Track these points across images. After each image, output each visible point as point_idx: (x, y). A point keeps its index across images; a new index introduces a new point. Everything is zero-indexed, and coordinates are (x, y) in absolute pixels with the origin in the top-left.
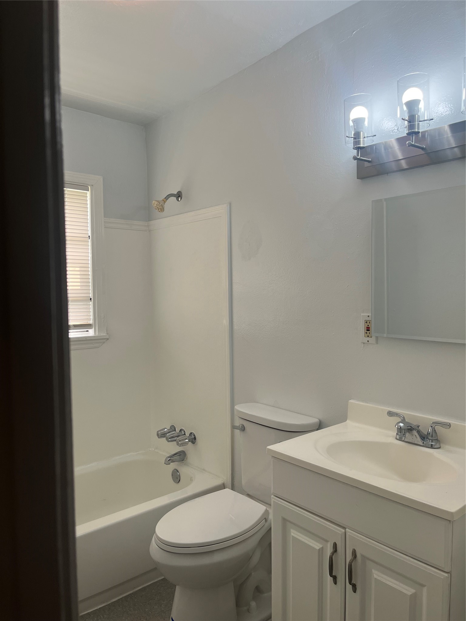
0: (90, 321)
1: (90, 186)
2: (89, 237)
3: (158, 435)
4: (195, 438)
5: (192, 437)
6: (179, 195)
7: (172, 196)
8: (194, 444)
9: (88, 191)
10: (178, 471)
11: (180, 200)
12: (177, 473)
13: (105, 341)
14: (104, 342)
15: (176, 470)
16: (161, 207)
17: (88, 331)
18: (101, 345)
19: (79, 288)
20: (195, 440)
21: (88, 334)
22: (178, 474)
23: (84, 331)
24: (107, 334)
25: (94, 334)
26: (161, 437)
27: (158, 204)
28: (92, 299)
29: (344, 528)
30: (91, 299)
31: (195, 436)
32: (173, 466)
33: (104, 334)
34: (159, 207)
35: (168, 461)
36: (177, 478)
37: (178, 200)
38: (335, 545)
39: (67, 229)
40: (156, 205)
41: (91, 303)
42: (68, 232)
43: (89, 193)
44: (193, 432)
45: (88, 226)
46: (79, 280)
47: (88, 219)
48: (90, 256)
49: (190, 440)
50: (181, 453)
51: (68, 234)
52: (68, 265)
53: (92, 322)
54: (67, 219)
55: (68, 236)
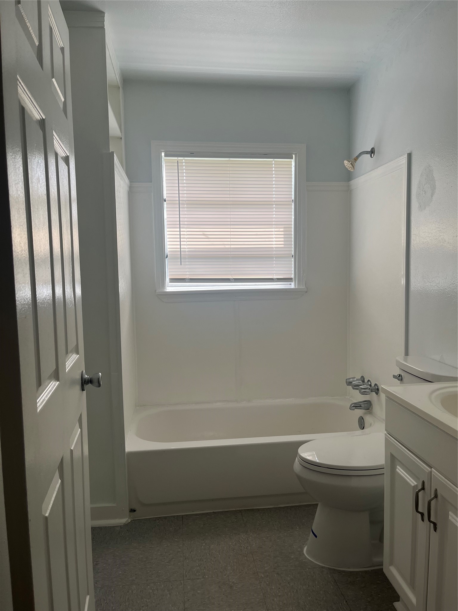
0: (292, 275)
1: (294, 154)
2: (293, 200)
3: (346, 382)
4: (378, 389)
5: (376, 388)
6: (372, 152)
7: (364, 154)
9: (292, 158)
10: (363, 419)
11: (373, 156)
13: (304, 293)
14: (303, 295)
15: (361, 417)
17: (291, 284)
18: (301, 297)
19: (283, 246)
20: (378, 391)
22: (363, 421)
24: (306, 287)
25: (294, 287)
26: (348, 384)
28: (294, 256)
29: (431, 468)
30: (293, 256)
31: (378, 386)
32: (359, 412)
33: (303, 287)
34: (349, 166)
35: (353, 407)
36: (362, 424)
37: (371, 157)
38: (423, 482)
39: (274, 194)
40: (347, 164)
41: (293, 260)
42: (274, 198)
43: (293, 161)
44: (377, 383)
45: (292, 191)
46: (283, 239)
47: (292, 184)
48: (293, 217)
49: (374, 391)
50: (366, 402)
51: (274, 199)
52: (274, 226)
53: (293, 276)
54: (274, 186)
55: (274, 201)
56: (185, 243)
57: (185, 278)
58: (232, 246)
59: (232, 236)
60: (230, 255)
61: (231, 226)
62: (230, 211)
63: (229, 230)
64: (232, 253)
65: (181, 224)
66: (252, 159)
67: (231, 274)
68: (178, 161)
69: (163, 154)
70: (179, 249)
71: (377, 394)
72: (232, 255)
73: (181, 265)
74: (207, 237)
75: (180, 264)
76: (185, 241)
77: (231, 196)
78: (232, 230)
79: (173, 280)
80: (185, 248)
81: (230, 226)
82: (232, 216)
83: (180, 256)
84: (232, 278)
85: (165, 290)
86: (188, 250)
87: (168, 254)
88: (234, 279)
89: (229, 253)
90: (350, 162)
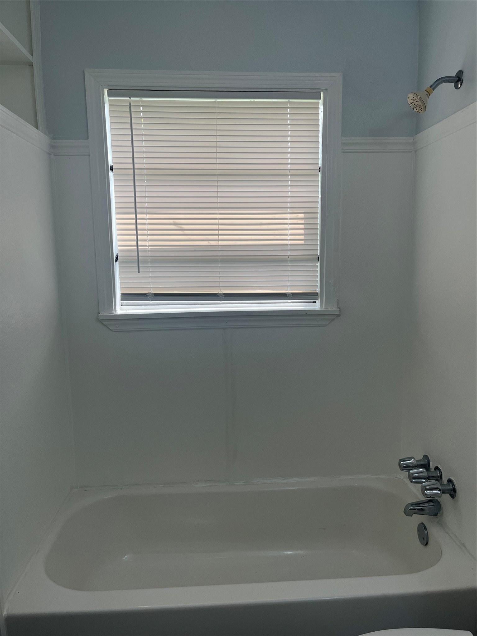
0: (316, 288)
1: (322, 91)
2: (320, 168)
3: (400, 465)
4: (454, 490)
5: (450, 487)
6: (458, 79)
7: (445, 81)
8: (453, 499)
9: (320, 99)
10: (425, 528)
11: (459, 86)
12: (424, 532)
13: (335, 317)
14: (333, 320)
15: (423, 526)
16: (420, 103)
17: (315, 302)
18: (329, 323)
19: (302, 242)
20: (454, 493)
21: (315, 306)
22: (426, 532)
23: (310, 302)
24: (339, 308)
25: (320, 307)
27: (415, 98)
28: (320, 258)
30: (318, 257)
31: (454, 486)
32: (417, 519)
33: (333, 308)
34: (416, 103)
35: (410, 509)
36: (423, 538)
37: (457, 88)
39: (289, 158)
40: (412, 101)
41: (318, 264)
42: (289, 164)
43: (321, 101)
44: (453, 479)
45: (319, 153)
46: (302, 232)
47: (319, 142)
48: (320, 196)
49: (448, 492)
50: (433, 504)
51: (289, 166)
52: (289, 211)
53: (318, 290)
54: (289, 145)
55: (289, 170)
56: (145, 237)
57: (147, 293)
58: (221, 243)
59: (220, 227)
60: (218, 257)
61: (219, 209)
62: (217, 186)
63: (215, 216)
64: (221, 254)
65: (137, 206)
66: (252, 100)
67: (220, 287)
68: (130, 103)
69: (106, 92)
70: (136, 248)
71: (453, 496)
72: (220, 257)
73: (139, 272)
74: (181, 227)
75: (137, 271)
76: (145, 235)
77: (219, 161)
78: (220, 216)
79: (126, 296)
80: (146, 246)
81: (217, 209)
82: (220, 195)
83: (136, 258)
84: (221, 292)
85: (114, 311)
86: (150, 249)
87: (119, 255)
88: (224, 294)
89: (216, 254)
90: (419, 96)
